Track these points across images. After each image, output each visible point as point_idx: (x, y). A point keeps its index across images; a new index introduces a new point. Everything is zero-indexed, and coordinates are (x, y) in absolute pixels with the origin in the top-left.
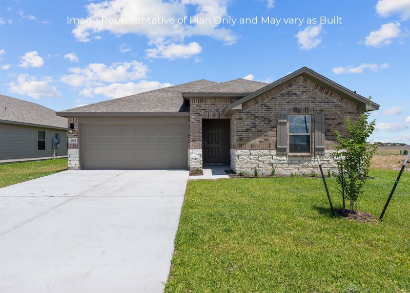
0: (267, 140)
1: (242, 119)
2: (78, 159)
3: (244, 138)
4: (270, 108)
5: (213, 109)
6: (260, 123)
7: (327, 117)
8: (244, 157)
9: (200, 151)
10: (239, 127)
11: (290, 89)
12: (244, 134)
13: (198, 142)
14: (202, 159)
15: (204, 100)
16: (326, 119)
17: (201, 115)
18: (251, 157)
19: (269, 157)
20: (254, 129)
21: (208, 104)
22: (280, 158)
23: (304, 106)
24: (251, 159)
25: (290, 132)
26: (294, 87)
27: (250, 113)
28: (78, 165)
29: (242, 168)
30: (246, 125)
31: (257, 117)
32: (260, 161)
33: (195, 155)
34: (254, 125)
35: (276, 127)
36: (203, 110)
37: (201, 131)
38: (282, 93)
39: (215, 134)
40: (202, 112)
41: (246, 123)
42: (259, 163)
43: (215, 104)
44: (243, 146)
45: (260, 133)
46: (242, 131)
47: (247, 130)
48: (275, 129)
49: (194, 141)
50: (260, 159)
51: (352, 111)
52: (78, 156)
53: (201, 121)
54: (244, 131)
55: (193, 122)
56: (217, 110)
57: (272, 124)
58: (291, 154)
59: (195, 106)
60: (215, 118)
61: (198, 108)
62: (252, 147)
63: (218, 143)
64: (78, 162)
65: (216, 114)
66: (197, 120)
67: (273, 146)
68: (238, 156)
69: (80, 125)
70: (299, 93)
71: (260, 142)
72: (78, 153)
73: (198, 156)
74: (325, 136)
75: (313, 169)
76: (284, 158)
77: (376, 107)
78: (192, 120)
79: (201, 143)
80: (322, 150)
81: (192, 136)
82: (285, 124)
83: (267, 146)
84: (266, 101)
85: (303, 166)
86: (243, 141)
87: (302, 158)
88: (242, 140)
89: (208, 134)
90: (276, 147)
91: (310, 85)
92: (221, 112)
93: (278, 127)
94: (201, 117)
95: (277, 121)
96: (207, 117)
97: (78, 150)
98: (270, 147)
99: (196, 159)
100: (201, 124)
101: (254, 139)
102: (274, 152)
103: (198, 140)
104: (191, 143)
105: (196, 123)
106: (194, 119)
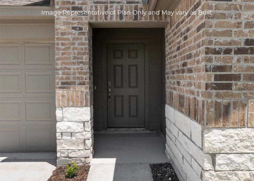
3: (237, 78)
8: (237, 159)
9: (85, 113)
10: (216, 34)
13: (79, 88)
33: (70, 124)
37: (86, 58)
39: (130, 66)
40: (89, 7)
46: (228, 51)
49: (66, 85)
53: (86, 29)
55: (62, 34)
60: (124, 20)
63: (136, 87)
66: (74, 28)
68: (213, 156)
73: (77, 127)
78: (60, 27)
79: (84, 89)
81: (60, 72)
86: (234, 91)
89: (115, 66)
92: (140, 6)
94: (85, 20)
99: (72, 134)
100: (85, 39)
103: (77, 81)
104: (59, 92)
105: (70, 37)
106: (66, 23)
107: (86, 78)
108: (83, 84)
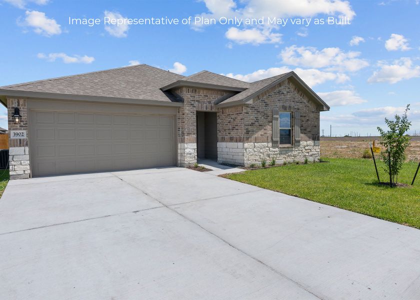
0: (266, 133)
1: (248, 113)
2: (29, 162)
3: (250, 131)
4: (267, 105)
5: (206, 101)
6: (261, 118)
7: (302, 115)
8: (250, 150)
9: (195, 145)
10: (246, 121)
11: (280, 88)
12: (250, 128)
13: (193, 136)
14: (196, 154)
15: (197, 90)
16: (301, 116)
17: (195, 107)
18: (255, 149)
19: (267, 148)
20: (257, 123)
21: (201, 95)
22: (274, 150)
23: (288, 105)
24: (255, 152)
25: (280, 127)
26: (282, 87)
27: (254, 107)
28: (28, 172)
29: (248, 160)
30: (252, 120)
31: (259, 112)
32: (261, 153)
33: (189, 150)
34: (257, 120)
35: (272, 122)
36: (197, 101)
37: (195, 124)
38: (275, 91)
40: (196, 104)
41: (251, 117)
42: (261, 154)
43: (207, 96)
44: (250, 139)
45: (261, 126)
46: (248, 125)
47: (252, 124)
48: (271, 124)
49: (188, 134)
50: (261, 151)
51: (313, 111)
52: (28, 157)
53: (195, 113)
54: (250, 125)
55: (187, 114)
56: (210, 102)
57: (269, 119)
58: (281, 146)
59: (189, 96)
60: (208, 110)
61: (192, 99)
62: (256, 140)
64: (28, 167)
65: (209, 106)
66: (191, 112)
67: (270, 139)
68: (246, 149)
69: (30, 111)
70: (285, 93)
71: (261, 135)
72: (27, 152)
73: (192, 151)
74: (301, 130)
75: (293, 158)
76: (277, 149)
77: (328, 108)
78: (186, 111)
79: (195, 136)
80: (299, 142)
81: (187, 129)
82: (277, 119)
83: (266, 139)
84: (265, 97)
85: (288, 156)
87: (287, 149)
88: (248, 133)
90: (272, 139)
91: (292, 87)
92: (213, 105)
93: (273, 121)
94: (195, 109)
95: (272, 116)
96: (200, 110)
97: (27, 149)
98: (268, 140)
99: (190, 154)
100: (195, 117)
101: (256, 132)
102: (270, 144)
103: (192, 133)
104: (186, 137)
105: (190, 115)
106: (188, 110)
107: (195, 132)
108: (194, 134)
